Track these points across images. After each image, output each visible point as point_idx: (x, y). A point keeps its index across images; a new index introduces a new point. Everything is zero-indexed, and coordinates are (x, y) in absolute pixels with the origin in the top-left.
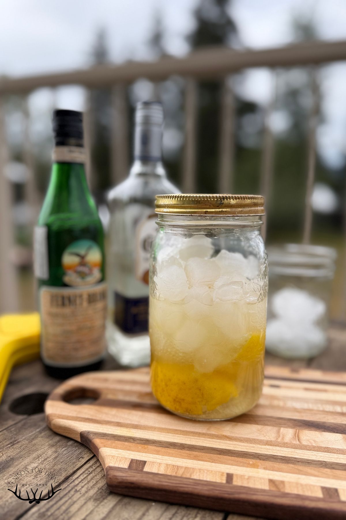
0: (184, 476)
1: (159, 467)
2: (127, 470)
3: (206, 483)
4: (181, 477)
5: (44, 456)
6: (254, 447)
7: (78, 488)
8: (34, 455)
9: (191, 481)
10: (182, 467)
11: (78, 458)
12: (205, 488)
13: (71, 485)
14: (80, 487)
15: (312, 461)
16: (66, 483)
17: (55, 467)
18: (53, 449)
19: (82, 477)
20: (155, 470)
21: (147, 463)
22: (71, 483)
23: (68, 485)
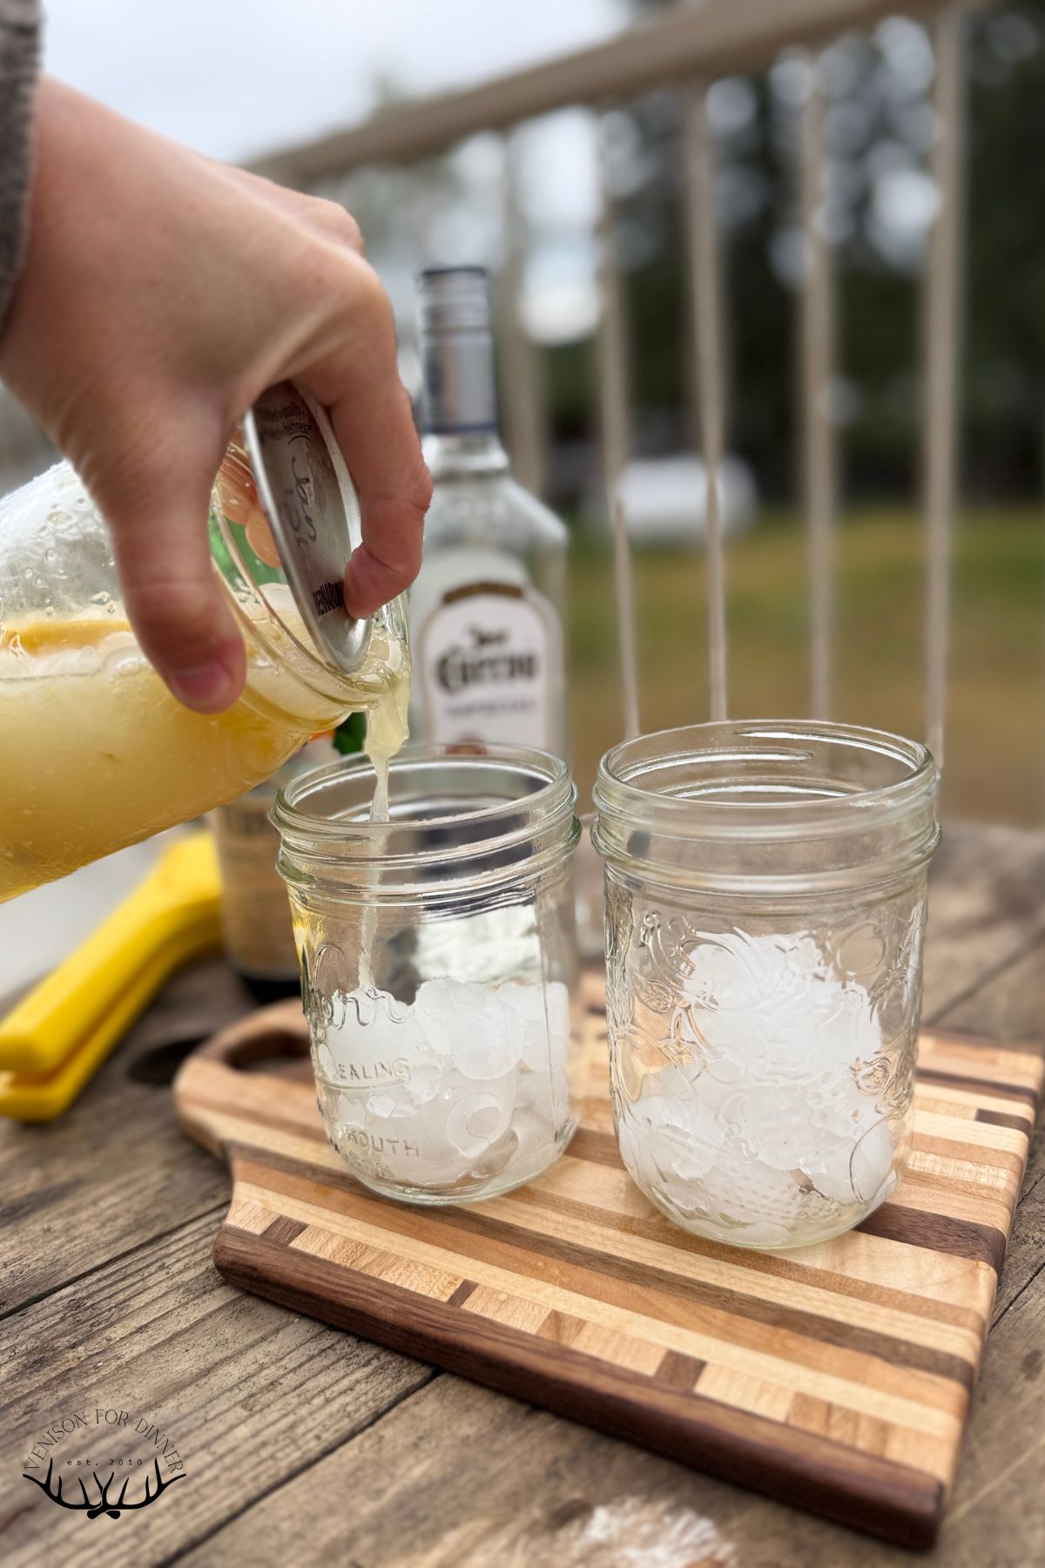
0: (366, 1272)
1: (327, 1242)
2: (256, 1239)
3: (401, 1295)
4: (359, 1274)
5: (141, 1185)
6: (577, 1227)
7: (168, 1261)
8: (123, 1179)
9: (373, 1284)
10: (374, 1250)
11: (204, 1199)
12: (394, 1305)
13: (159, 1253)
14: (174, 1260)
15: (699, 1286)
16: (152, 1247)
17: (149, 1211)
18: (166, 1171)
19: (188, 1240)
20: (311, 1249)
21: (307, 1229)
22: (160, 1249)
23: (153, 1253)
